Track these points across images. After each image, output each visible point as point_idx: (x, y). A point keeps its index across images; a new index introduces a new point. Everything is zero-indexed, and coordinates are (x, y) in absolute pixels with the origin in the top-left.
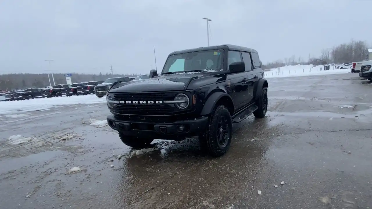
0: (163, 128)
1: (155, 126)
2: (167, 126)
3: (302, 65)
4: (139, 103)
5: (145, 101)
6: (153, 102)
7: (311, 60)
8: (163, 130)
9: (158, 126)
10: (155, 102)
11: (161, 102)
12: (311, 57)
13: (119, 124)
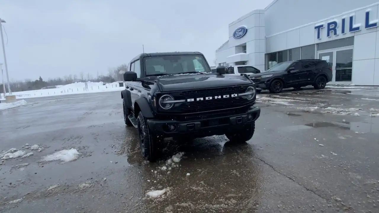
0: (240, 118)
1: (231, 118)
2: (243, 116)
3: (92, 82)
4: (214, 98)
5: (220, 96)
6: (228, 96)
7: (100, 77)
8: (240, 120)
9: (235, 118)
10: (230, 96)
11: (236, 95)
12: (100, 74)
13: (187, 125)
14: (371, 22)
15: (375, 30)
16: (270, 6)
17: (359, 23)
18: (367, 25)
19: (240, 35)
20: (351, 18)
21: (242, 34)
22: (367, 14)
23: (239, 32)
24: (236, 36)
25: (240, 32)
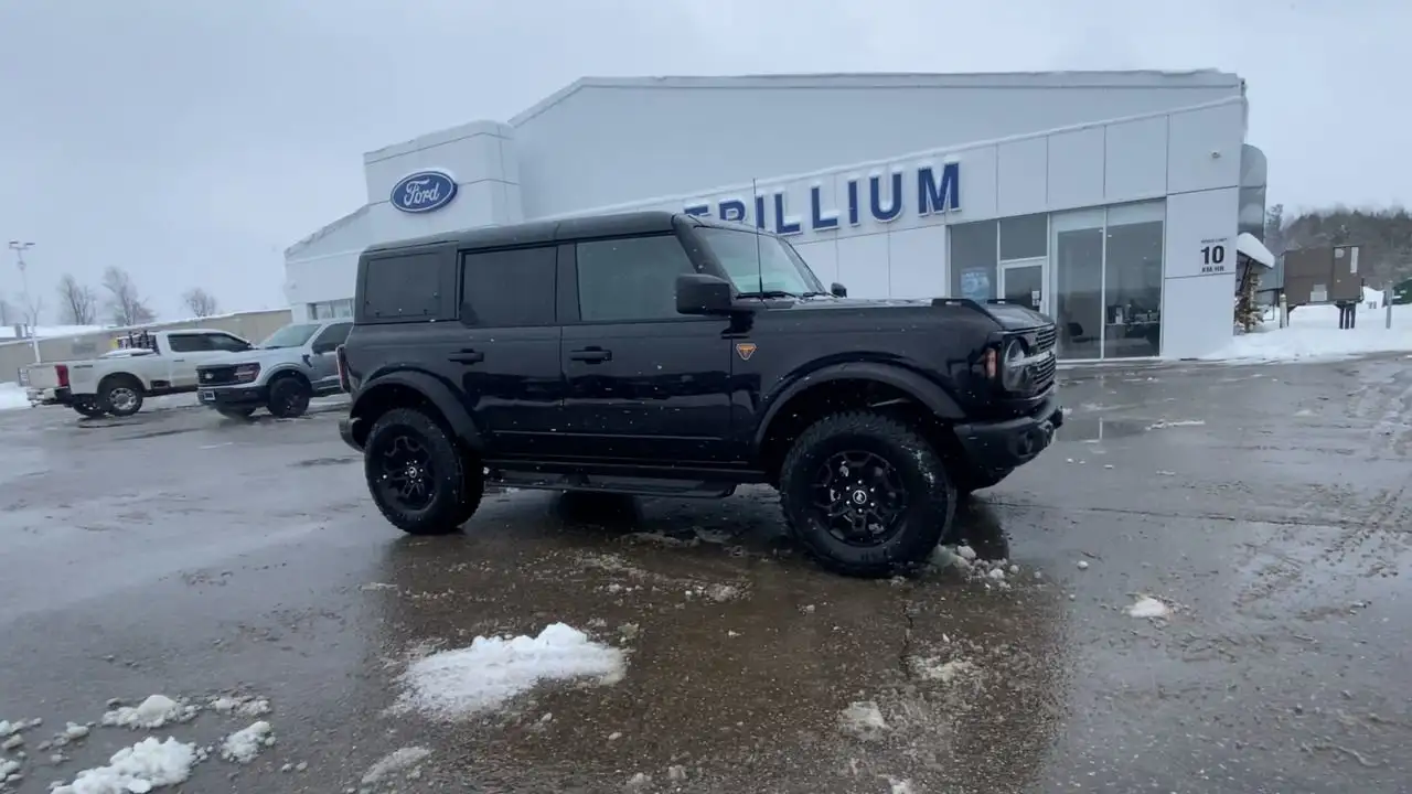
14: (824, 215)
15: (832, 235)
16: (530, 115)
17: (797, 214)
18: (818, 222)
19: (428, 202)
20: (778, 198)
21: (435, 198)
22: (815, 192)
23: (421, 191)
24: (408, 204)
25: (422, 188)
